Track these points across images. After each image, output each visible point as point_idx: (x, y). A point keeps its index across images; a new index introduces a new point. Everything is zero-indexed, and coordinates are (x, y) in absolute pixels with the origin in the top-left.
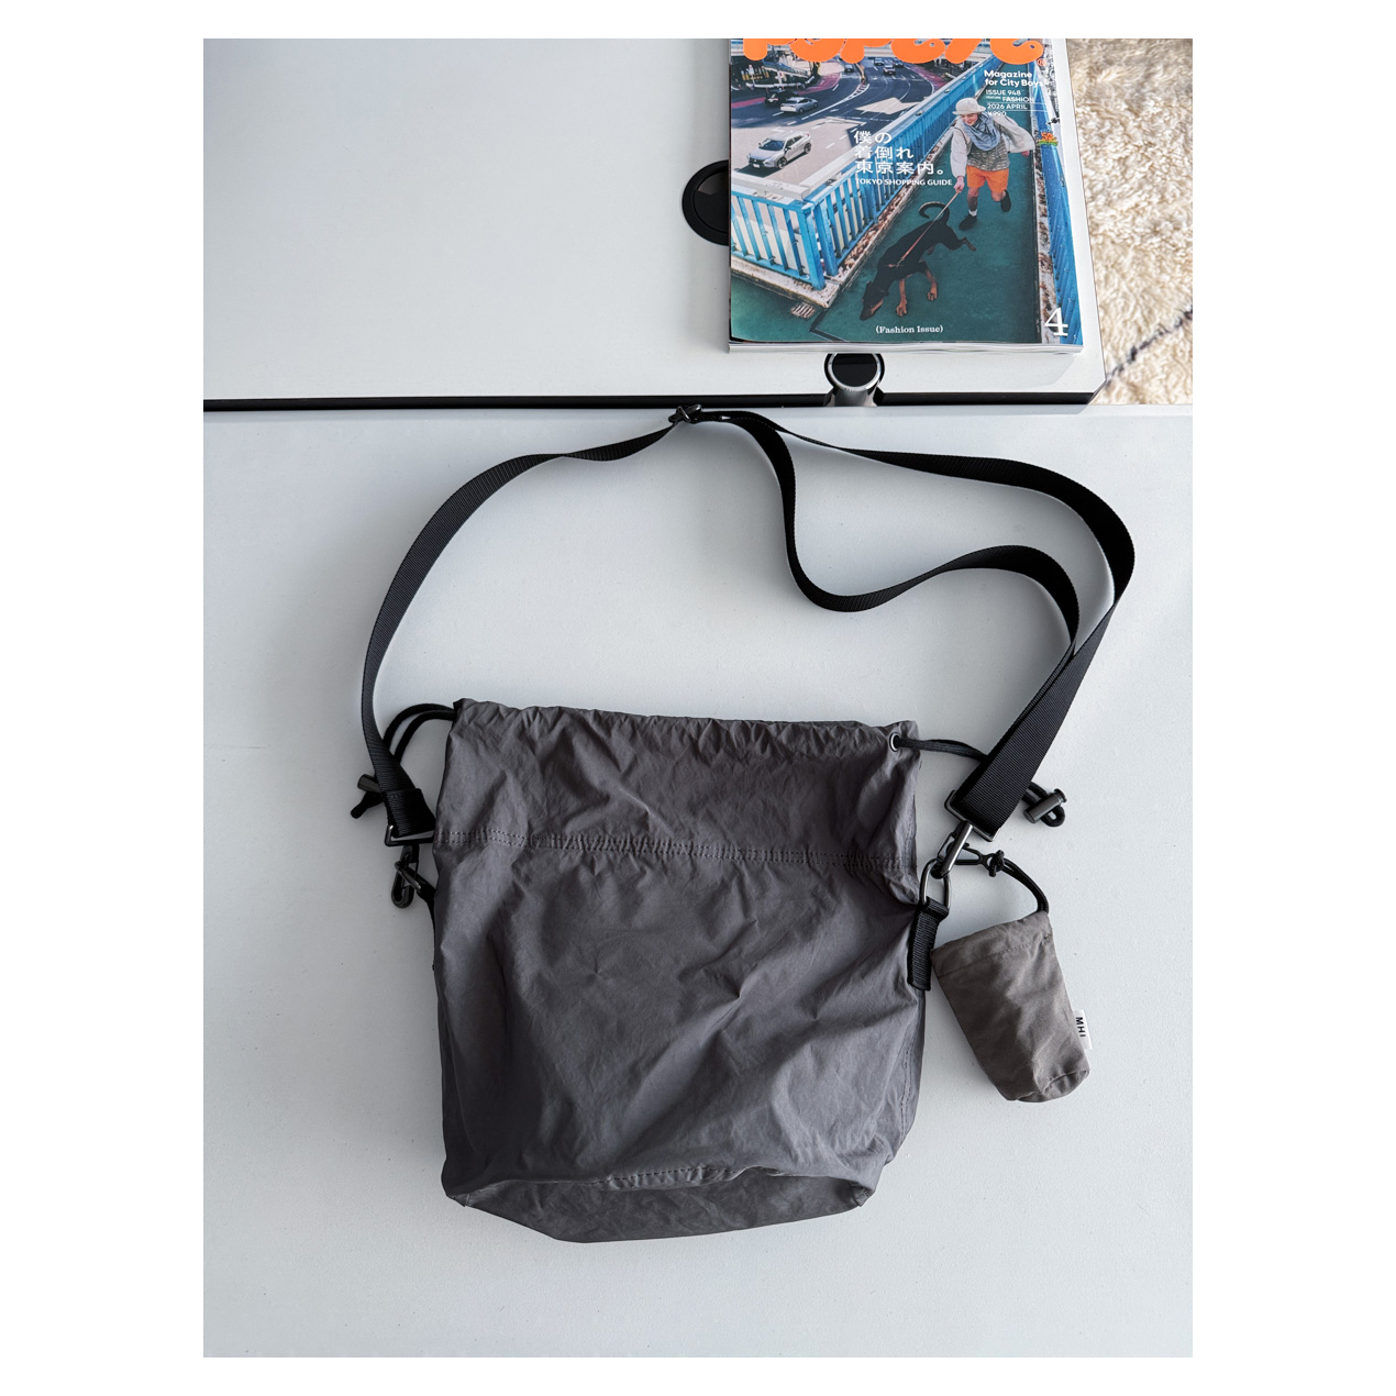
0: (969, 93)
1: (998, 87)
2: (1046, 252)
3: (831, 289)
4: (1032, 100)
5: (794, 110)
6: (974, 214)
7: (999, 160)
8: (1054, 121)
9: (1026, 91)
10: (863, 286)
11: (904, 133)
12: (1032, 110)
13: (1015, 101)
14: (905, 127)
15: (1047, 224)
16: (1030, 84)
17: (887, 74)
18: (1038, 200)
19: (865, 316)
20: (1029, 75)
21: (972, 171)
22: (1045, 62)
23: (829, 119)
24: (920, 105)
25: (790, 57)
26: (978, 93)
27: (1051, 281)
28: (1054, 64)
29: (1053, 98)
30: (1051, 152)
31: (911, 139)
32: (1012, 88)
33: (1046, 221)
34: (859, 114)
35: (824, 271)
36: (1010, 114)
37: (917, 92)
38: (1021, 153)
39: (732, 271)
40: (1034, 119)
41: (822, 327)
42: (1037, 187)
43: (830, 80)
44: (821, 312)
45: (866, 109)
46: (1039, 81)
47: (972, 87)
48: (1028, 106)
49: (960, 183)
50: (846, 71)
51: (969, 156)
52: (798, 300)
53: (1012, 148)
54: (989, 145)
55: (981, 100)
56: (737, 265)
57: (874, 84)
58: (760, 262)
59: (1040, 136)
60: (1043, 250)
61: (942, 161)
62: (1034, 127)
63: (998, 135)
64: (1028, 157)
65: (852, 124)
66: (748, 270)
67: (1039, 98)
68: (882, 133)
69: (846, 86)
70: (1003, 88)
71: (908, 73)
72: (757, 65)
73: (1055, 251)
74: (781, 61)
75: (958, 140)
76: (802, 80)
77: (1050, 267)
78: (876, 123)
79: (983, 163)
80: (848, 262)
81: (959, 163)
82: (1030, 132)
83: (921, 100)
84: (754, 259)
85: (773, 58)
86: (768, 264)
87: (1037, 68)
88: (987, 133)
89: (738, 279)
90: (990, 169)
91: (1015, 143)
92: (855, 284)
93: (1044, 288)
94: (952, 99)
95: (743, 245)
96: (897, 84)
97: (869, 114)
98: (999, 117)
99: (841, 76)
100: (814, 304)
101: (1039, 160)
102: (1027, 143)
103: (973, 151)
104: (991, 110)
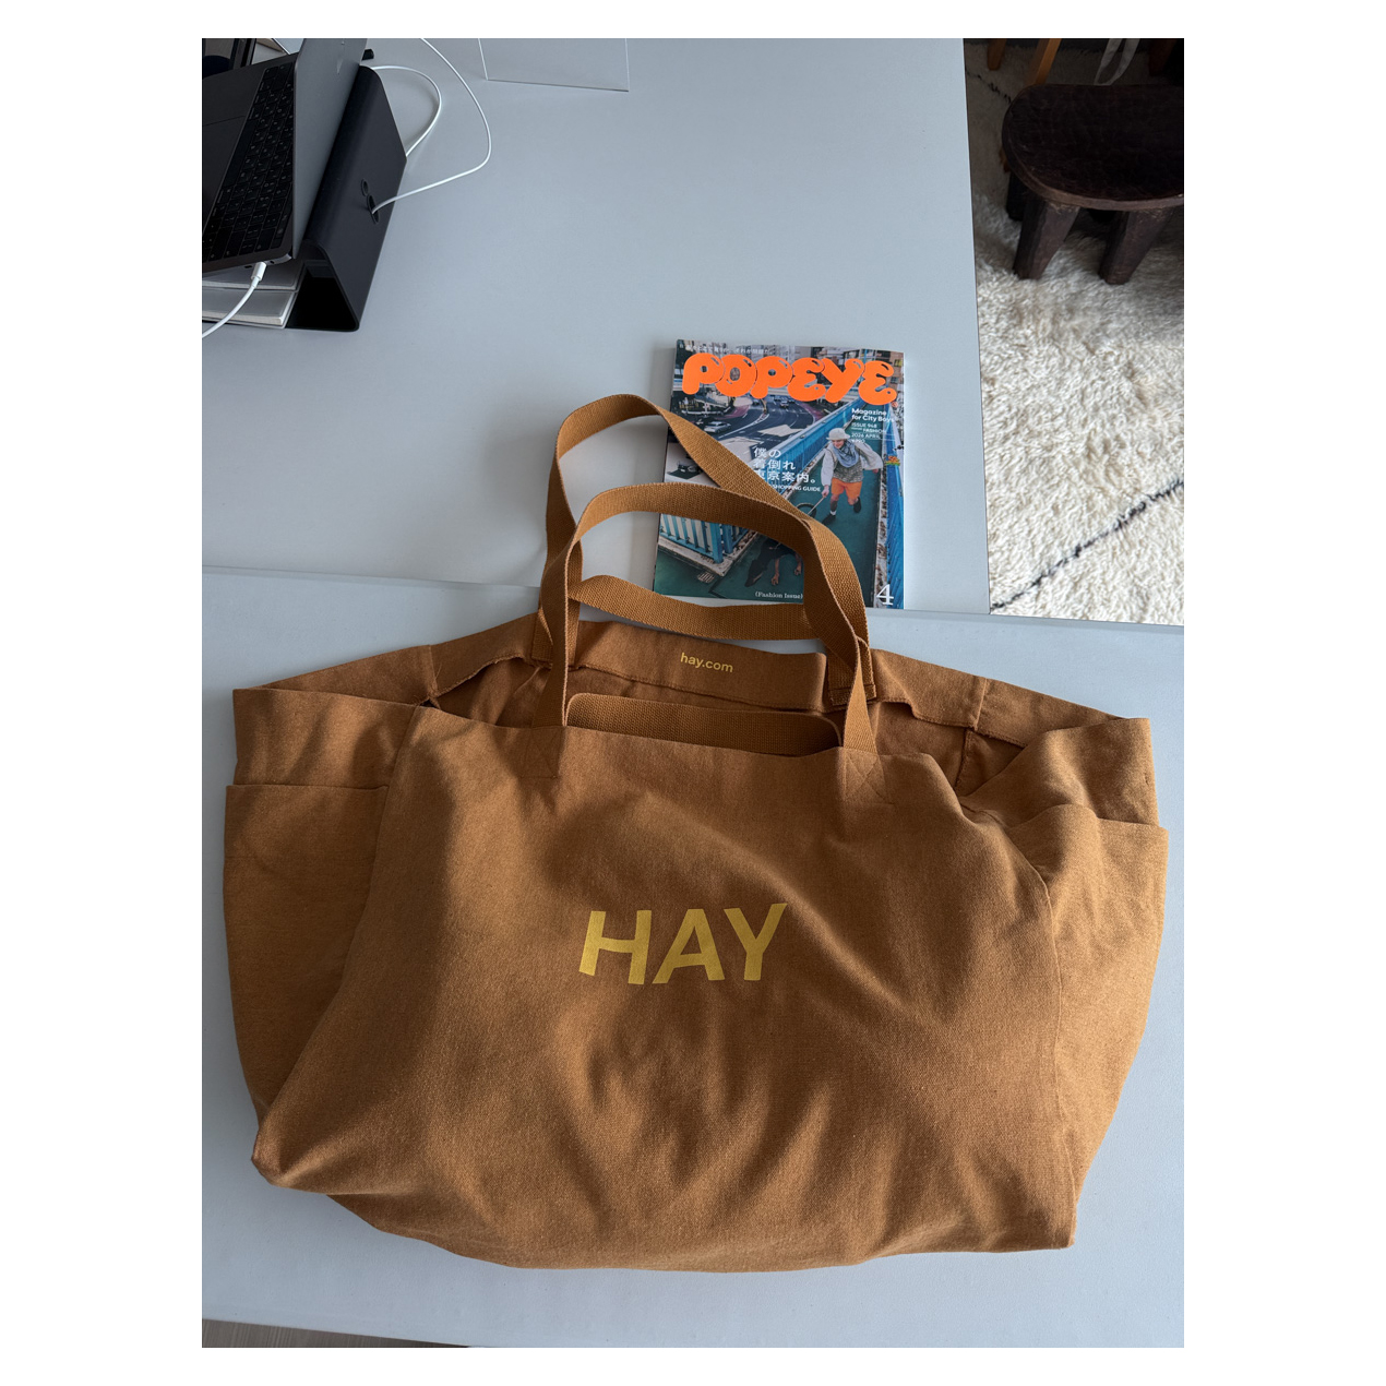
0: (840, 425)
1: (861, 421)
2: (883, 544)
3: (727, 562)
4: (884, 432)
5: (713, 431)
6: (834, 513)
7: (856, 475)
8: (899, 448)
9: (881, 425)
10: (749, 562)
11: (790, 450)
12: (884, 439)
13: (872, 432)
14: (791, 446)
15: (886, 524)
16: (885, 420)
17: (783, 408)
18: (881, 505)
19: (748, 584)
20: (884, 413)
21: (836, 481)
22: (897, 404)
23: (738, 439)
24: (804, 431)
25: (715, 393)
26: (846, 425)
27: (885, 564)
28: (904, 406)
29: (900, 431)
30: (894, 471)
31: (795, 455)
32: (871, 422)
33: (885, 521)
34: (759, 435)
35: (724, 550)
36: (868, 441)
37: (803, 422)
38: (873, 471)
39: (659, 546)
40: (884, 446)
41: (718, 590)
42: (881, 496)
43: (741, 410)
44: (718, 579)
45: (765, 432)
46: (891, 419)
47: (842, 420)
48: (881, 436)
49: (826, 490)
50: (754, 404)
51: (835, 471)
52: (703, 569)
53: (865, 466)
54: (849, 463)
55: (848, 430)
56: (663, 542)
57: (773, 414)
58: (680, 541)
59: (887, 458)
60: (881, 542)
61: (815, 473)
62: (884, 452)
63: (857, 456)
64: (877, 473)
65: (754, 442)
66: (670, 546)
67: (890, 431)
68: (774, 450)
69: (752, 415)
70: (865, 422)
71: (798, 408)
72: (691, 397)
73: (889, 543)
74: (708, 395)
75: (828, 458)
76: (723, 409)
77: (885, 554)
78: (770, 443)
79: (844, 476)
80: (741, 544)
81: (827, 476)
82: (880, 455)
83: (805, 427)
84: (675, 539)
85: (702, 393)
86: (684, 543)
87: (891, 409)
88: (850, 454)
89: (662, 552)
90: (849, 481)
91: (869, 463)
92: (744, 560)
93: (879, 569)
94: (828, 428)
95: (668, 529)
96: (789, 415)
97: (767, 436)
98: (859, 443)
99: (750, 408)
100: (714, 573)
101: (885, 475)
102: (877, 463)
103: (838, 468)
104: (855, 438)
